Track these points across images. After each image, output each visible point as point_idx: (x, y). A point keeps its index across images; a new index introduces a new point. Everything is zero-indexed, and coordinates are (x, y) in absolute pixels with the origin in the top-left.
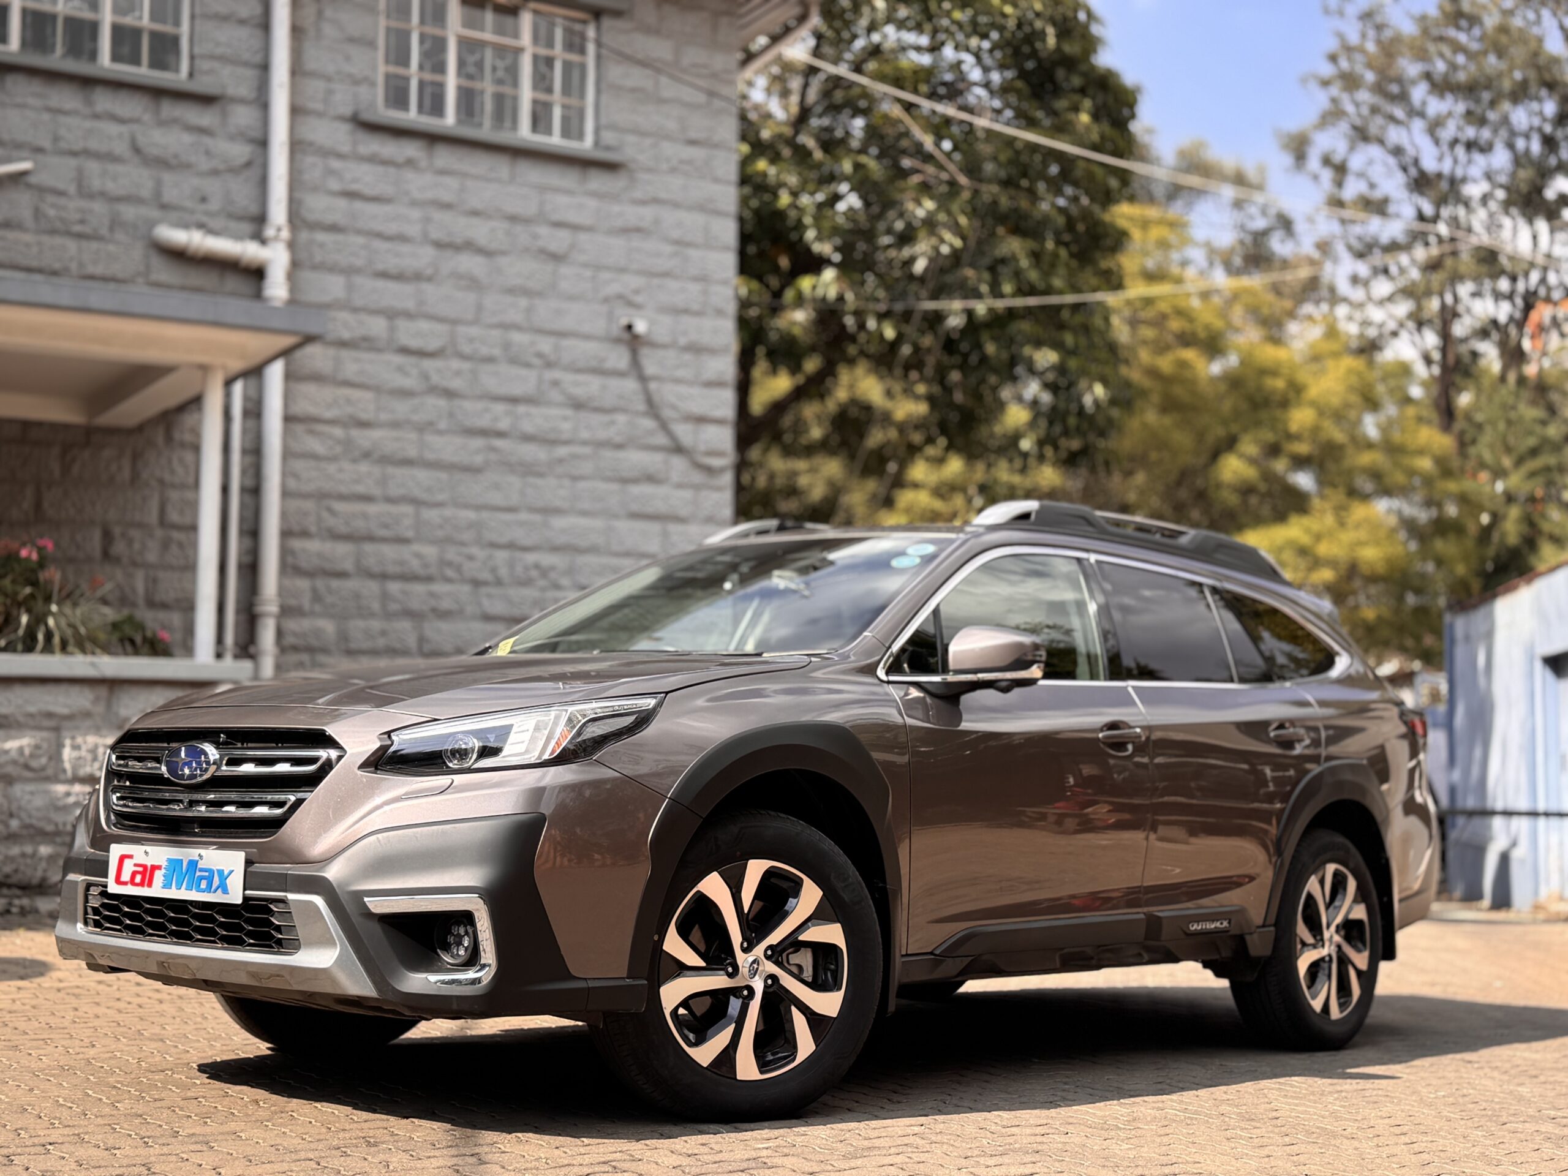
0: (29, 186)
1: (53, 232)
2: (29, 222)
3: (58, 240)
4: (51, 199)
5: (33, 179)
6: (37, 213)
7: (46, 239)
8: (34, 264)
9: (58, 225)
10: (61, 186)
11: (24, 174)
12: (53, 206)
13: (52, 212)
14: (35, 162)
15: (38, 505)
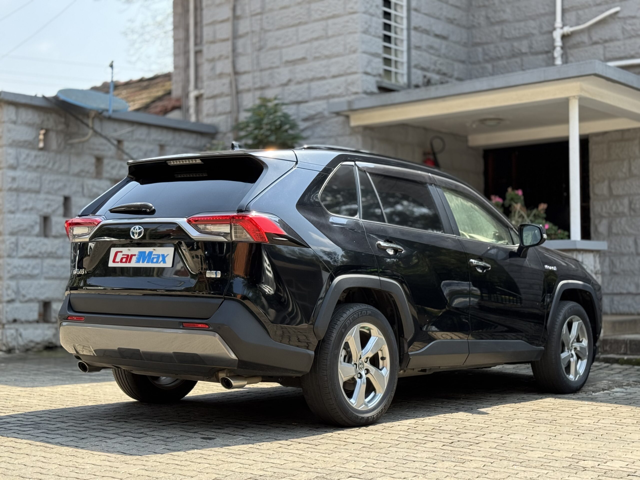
0: (619, 18)
1: (631, 37)
2: (621, 36)
3: (633, 40)
4: (629, 22)
5: (620, 15)
6: (624, 31)
7: (628, 42)
8: (622, 55)
9: (633, 33)
10: (633, 14)
11: (617, 13)
12: (630, 25)
13: (629, 28)
14: (621, 6)
15: (630, 169)
